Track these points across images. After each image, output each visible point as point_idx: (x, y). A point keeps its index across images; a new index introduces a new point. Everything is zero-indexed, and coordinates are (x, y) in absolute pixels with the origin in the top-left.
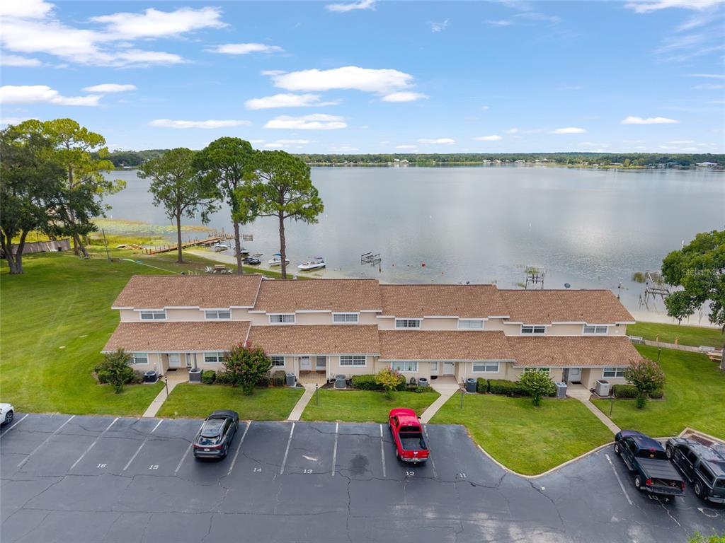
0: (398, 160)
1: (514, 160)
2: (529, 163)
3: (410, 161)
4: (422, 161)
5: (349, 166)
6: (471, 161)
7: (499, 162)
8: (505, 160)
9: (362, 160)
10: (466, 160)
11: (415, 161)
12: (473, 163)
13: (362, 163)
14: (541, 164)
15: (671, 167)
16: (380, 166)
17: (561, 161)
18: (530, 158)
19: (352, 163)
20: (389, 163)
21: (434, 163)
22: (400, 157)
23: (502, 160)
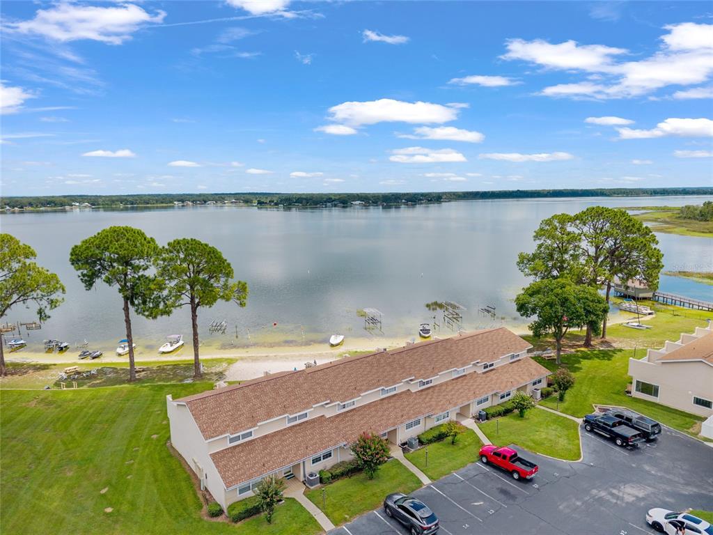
0: (77, 204)
1: (205, 202)
2: (219, 204)
3: (93, 204)
4: (107, 204)
5: (14, 213)
6: (162, 203)
7: (190, 203)
8: (196, 201)
9: (31, 205)
10: (157, 202)
11: (98, 204)
12: (164, 205)
13: (30, 208)
14: (230, 204)
15: (335, 206)
16: (55, 211)
17: (248, 202)
18: (220, 198)
19: (16, 209)
20: (67, 208)
21: (122, 206)
22: (81, 199)
23: (193, 202)
